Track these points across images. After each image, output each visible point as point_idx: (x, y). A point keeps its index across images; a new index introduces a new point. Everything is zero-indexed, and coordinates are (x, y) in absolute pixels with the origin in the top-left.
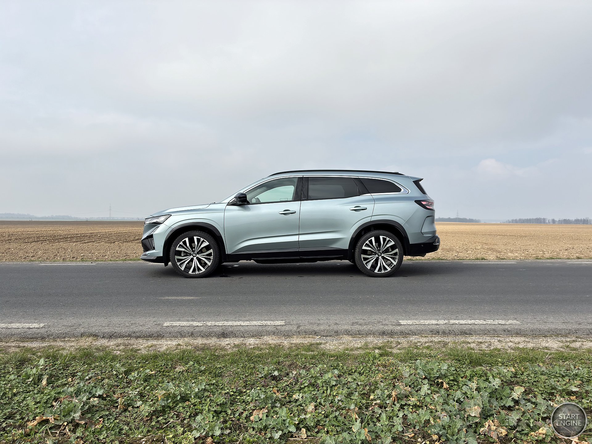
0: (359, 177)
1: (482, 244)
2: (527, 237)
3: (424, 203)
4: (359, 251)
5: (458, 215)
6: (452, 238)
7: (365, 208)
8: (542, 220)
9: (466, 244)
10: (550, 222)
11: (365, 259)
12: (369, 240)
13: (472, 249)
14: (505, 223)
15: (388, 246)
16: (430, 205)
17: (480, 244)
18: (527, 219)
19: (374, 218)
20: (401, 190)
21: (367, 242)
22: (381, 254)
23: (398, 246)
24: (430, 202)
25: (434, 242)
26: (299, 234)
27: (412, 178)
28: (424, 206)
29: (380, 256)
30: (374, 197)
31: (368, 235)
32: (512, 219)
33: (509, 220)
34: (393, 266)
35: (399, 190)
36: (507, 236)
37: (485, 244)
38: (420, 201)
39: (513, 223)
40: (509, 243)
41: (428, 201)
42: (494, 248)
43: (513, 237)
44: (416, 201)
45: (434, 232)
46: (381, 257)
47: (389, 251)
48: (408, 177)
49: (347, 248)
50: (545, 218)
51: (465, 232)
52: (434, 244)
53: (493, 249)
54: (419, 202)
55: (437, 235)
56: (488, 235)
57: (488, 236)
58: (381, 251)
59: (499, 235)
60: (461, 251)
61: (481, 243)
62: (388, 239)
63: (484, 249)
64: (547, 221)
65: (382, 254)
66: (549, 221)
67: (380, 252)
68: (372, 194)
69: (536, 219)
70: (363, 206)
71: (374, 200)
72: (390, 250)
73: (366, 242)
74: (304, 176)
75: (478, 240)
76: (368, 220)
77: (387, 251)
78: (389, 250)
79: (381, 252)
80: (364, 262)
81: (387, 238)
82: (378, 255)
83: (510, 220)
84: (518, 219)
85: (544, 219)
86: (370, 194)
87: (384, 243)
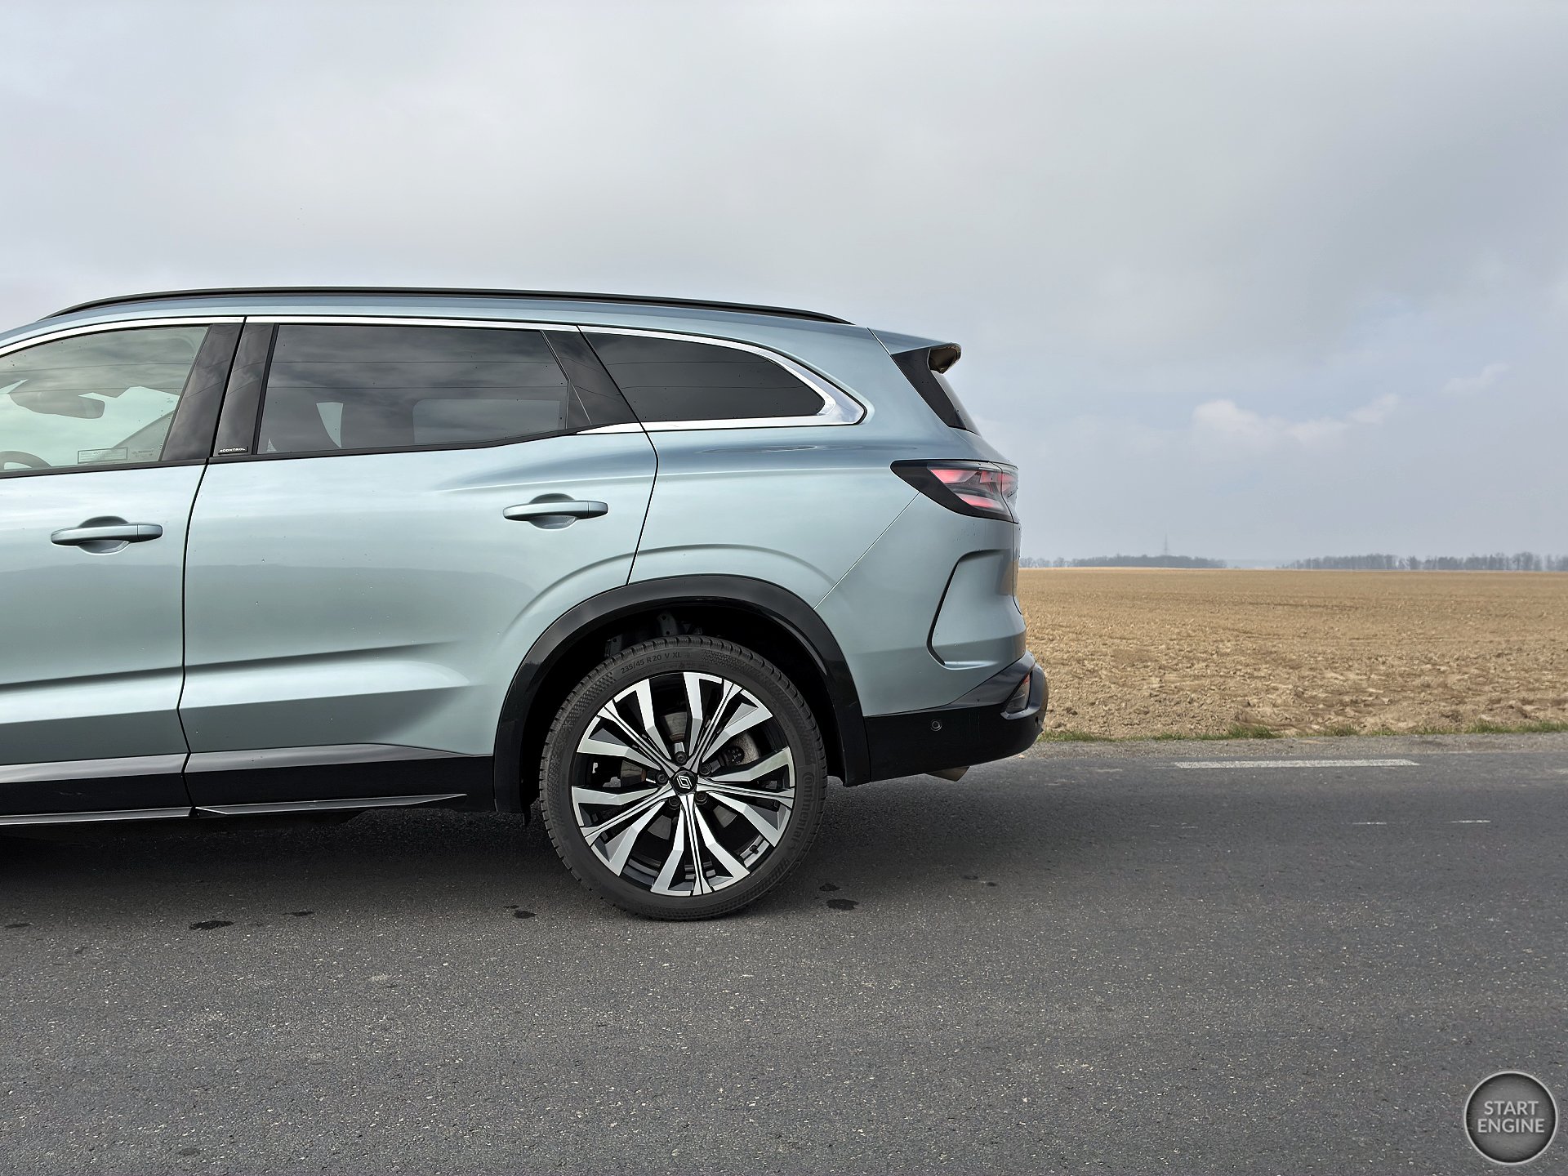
0: (584, 329)
1: (1235, 633)
2: (1359, 611)
3: (945, 476)
4: (556, 769)
5: (1166, 549)
6: (1150, 615)
7: (592, 508)
8: (1385, 560)
9: (1189, 636)
10: (1403, 565)
11: (596, 814)
12: (618, 698)
13: (1205, 652)
14: (1287, 567)
15: (732, 729)
16: (986, 489)
17: (1228, 634)
18: (1346, 558)
19: (649, 569)
20: (820, 402)
21: (609, 712)
22: (694, 782)
23: (789, 731)
24: (988, 472)
25: (1011, 700)
26: (184, 670)
27: (888, 338)
28: (944, 496)
29: (685, 792)
30: (662, 441)
31: (610, 670)
32: (1308, 558)
33: (1298, 562)
34: (762, 850)
35: (813, 404)
36: (1302, 606)
37: (1245, 632)
38: (923, 464)
39: (1310, 568)
40: (1315, 631)
41: (976, 464)
42: (1274, 649)
43: (1321, 609)
44: (899, 468)
45: (1012, 645)
46: (691, 797)
47: (746, 761)
48: (868, 335)
49: (488, 749)
50: (1391, 554)
51: (1187, 594)
52: (1006, 715)
53: (1271, 653)
54: (915, 472)
55: (1029, 657)
56: (1250, 603)
57: (1251, 607)
58: (692, 765)
59: (1280, 604)
60: (1175, 662)
61: (1233, 630)
62: (730, 690)
63: (1243, 653)
64: (1397, 564)
65: (700, 780)
66: (1400, 562)
67: (687, 766)
68: (648, 426)
69: (1368, 557)
70: (583, 494)
71: (657, 459)
72: (752, 753)
73: (603, 713)
74: (249, 320)
75: (1222, 622)
76: (613, 576)
77: (729, 758)
78: (742, 757)
79: (695, 770)
80: (591, 834)
81: (727, 684)
82: (676, 786)
83: (1302, 561)
84: (1322, 557)
85: (1389, 558)
86: (636, 427)
87: (708, 711)
